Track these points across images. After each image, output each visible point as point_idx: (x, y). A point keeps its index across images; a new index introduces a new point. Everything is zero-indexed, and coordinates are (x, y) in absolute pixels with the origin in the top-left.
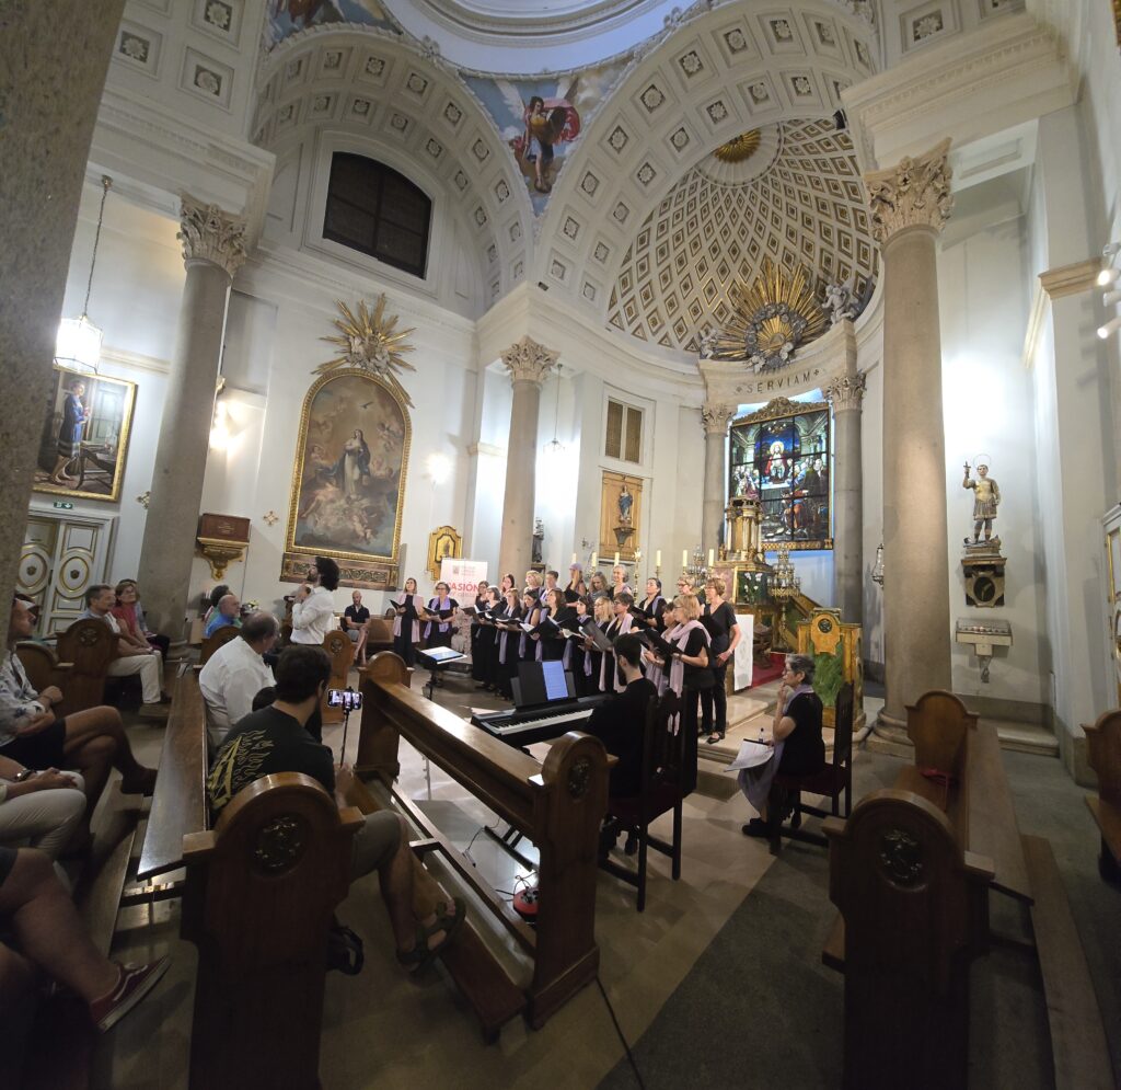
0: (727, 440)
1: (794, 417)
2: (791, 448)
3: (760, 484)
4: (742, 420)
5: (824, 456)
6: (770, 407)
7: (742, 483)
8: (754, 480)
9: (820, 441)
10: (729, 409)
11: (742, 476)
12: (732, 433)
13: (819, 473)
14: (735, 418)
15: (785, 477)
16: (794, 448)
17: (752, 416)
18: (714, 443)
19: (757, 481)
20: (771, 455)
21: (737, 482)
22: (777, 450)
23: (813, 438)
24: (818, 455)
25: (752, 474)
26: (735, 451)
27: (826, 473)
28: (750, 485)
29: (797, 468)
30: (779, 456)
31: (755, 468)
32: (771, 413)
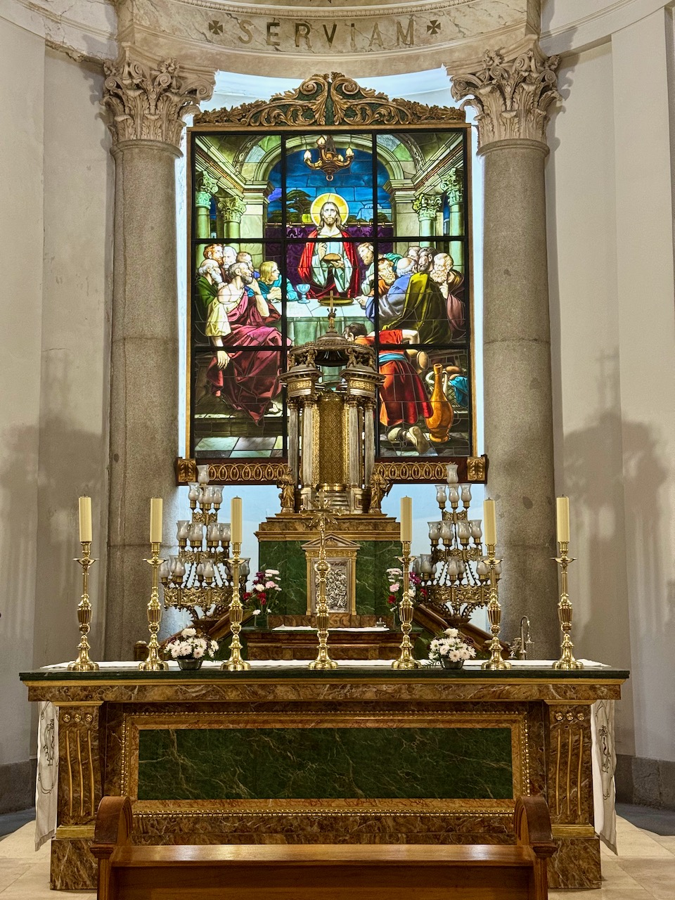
1: (375, 133)
2: (368, 215)
3: (284, 301)
4: (223, 115)
5: (455, 247)
8: (266, 289)
9: (445, 207)
12: (193, 149)
13: (444, 290)
14: (204, 106)
17: (254, 111)
19: (276, 293)
22: (329, 215)
23: (427, 196)
26: (203, 200)
30: (335, 232)
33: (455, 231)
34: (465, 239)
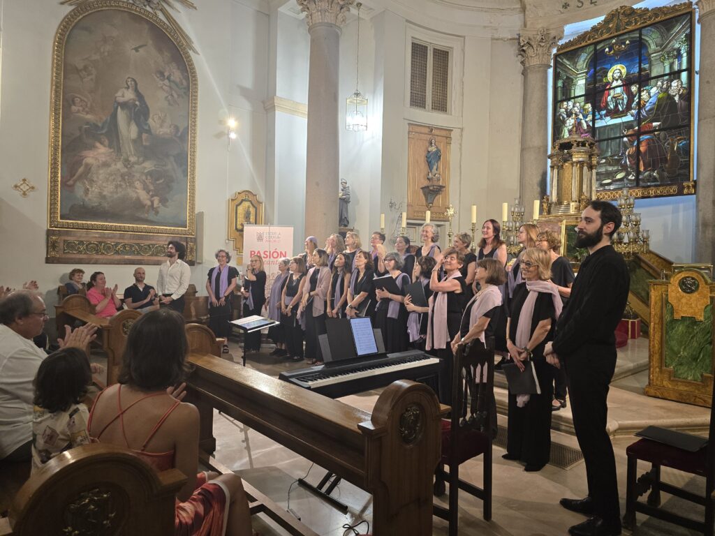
0: (551, 71)
1: (640, 30)
2: (636, 70)
3: (594, 120)
4: (570, 43)
5: (684, 75)
6: (607, 22)
7: (570, 122)
8: (585, 117)
9: (679, 56)
10: (553, 33)
11: (569, 114)
12: (556, 62)
13: (677, 98)
14: (561, 43)
15: (629, 108)
16: (641, 70)
17: (583, 37)
18: (534, 78)
19: (590, 117)
20: (608, 83)
21: (564, 122)
22: (617, 75)
23: (668, 53)
24: (675, 75)
25: (583, 109)
26: (560, 84)
27: (687, 96)
28: (580, 124)
29: (644, 95)
30: (620, 82)
31: (586, 102)
32: (609, 30)
33: (684, 66)
34: (690, 70)
